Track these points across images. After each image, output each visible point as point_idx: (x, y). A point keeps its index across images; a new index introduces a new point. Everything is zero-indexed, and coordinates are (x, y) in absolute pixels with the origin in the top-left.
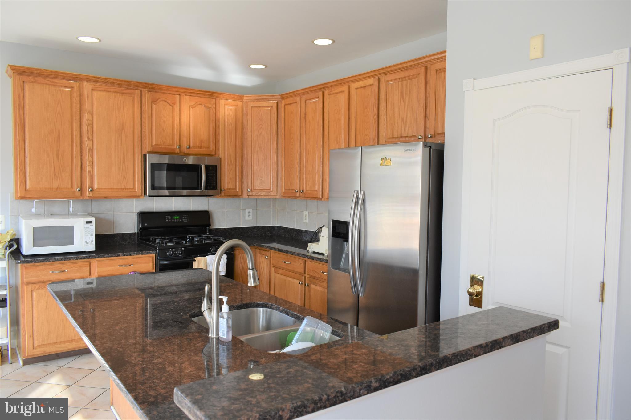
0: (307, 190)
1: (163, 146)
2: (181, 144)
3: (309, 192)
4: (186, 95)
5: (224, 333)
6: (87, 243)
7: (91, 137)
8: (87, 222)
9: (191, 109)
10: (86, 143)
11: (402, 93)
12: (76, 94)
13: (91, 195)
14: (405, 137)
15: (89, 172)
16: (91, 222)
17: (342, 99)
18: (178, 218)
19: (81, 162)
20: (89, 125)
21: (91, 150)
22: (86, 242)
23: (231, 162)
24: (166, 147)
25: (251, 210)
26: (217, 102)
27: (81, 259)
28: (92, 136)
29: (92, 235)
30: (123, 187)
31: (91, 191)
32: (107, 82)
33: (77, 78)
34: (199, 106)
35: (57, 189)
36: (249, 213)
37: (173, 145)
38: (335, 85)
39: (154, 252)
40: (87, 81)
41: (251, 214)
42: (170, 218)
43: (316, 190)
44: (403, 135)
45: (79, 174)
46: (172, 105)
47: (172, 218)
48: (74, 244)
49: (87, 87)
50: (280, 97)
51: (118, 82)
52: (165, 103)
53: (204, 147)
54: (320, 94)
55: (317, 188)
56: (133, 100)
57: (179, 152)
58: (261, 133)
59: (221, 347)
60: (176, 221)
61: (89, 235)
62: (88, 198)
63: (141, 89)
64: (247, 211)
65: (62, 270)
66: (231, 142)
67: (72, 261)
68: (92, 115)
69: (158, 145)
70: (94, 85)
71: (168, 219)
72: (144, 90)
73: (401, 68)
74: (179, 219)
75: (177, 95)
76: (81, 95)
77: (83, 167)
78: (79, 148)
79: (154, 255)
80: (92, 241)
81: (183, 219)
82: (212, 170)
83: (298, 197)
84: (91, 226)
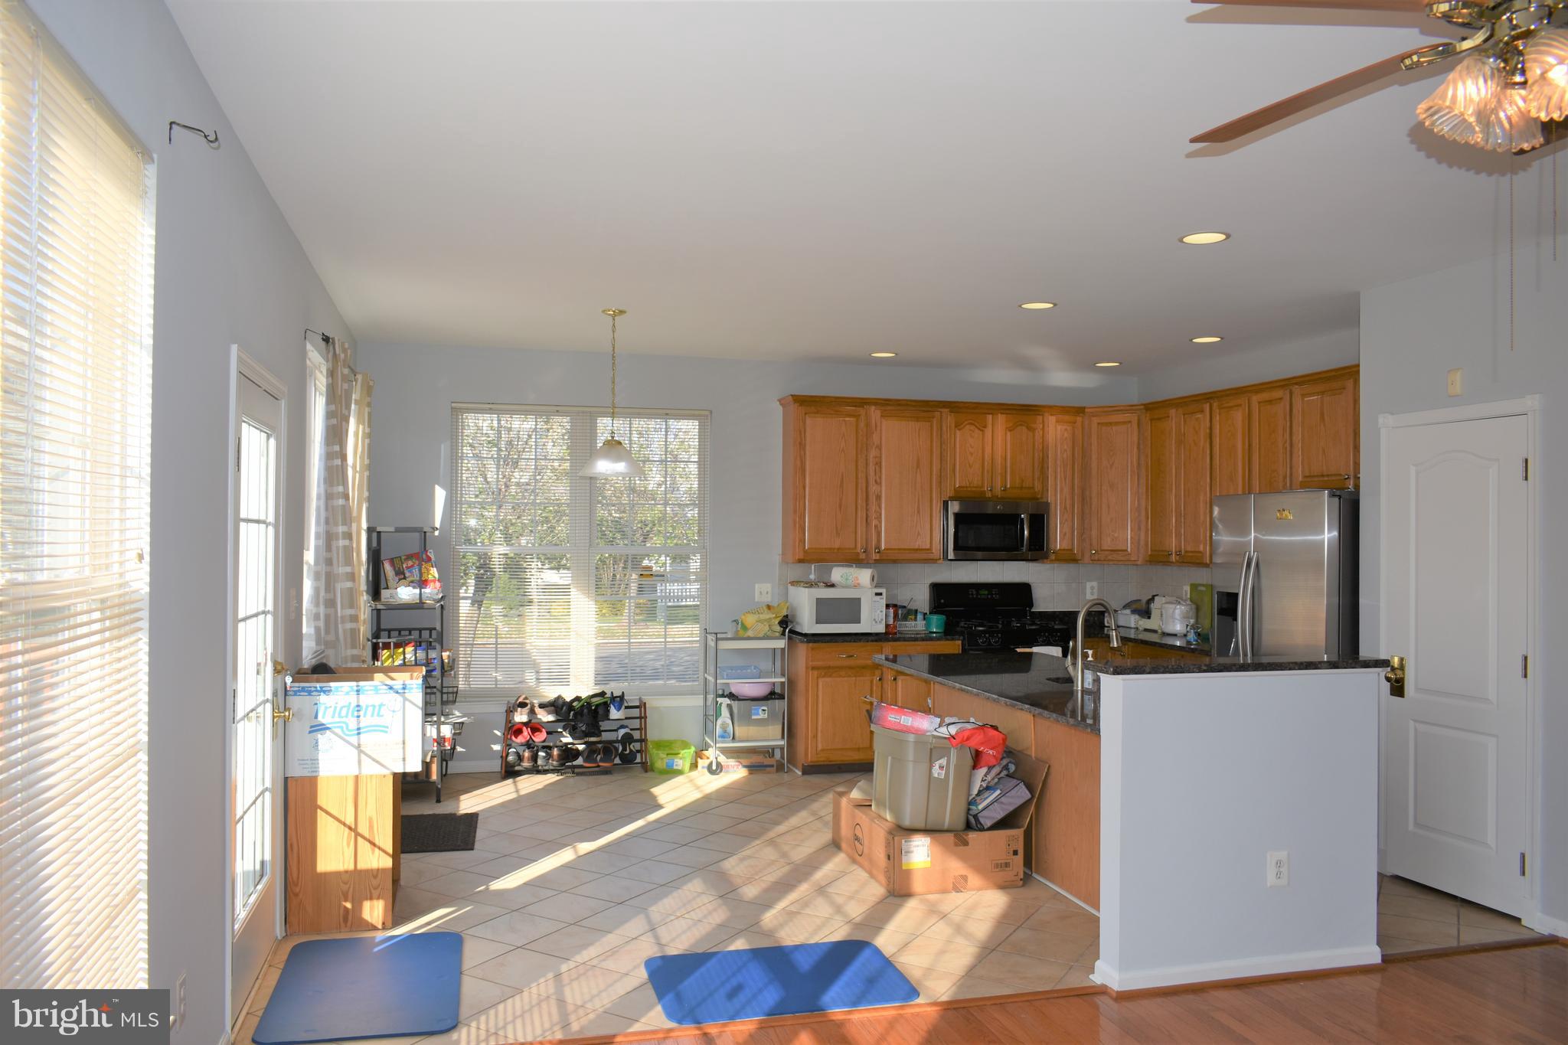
0: (1186, 552)
1: (969, 489)
2: (994, 484)
3: (1190, 554)
4: (1001, 413)
5: (1089, 684)
6: (876, 622)
7: (878, 480)
8: (877, 594)
9: (1009, 434)
10: (873, 488)
11: (1322, 415)
12: (862, 425)
13: (878, 558)
14: (1328, 476)
15: (876, 526)
16: (881, 594)
17: (1239, 416)
18: (986, 592)
19: (867, 514)
20: (877, 464)
21: (879, 497)
22: (875, 620)
23: (1065, 508)
24: (974, 489)
25: (1095, 584)
26: (1045, 419)
27: (872, 641)
28: (880, 478)
29: (882, 612)
30: (917, 547)
31: (878, 552)
32: (899, 405)
33: (863, 402)
34: (1019, 428)
35: (838, 549)
36: (1092, 588)
37: (983, 486)
38: (1227, 395)
39: (961, 638)
40: (875, 405)
41: (1095, 591)
42: (974, 593)
43: (1200, 552)
44: (1325, 474)
45: (864, 529)
46: (982, 428)
47: (978, 594)
48: (860, 623)
49: (875, 413)
50: (1142, 407)
51: (914, 404)
52: (973, 427)
53: (1026, 488)
54: (1207, 407)
55: (1201, 548)
56: (931, 427)
57: (990, 496)
58: (1113, 464)
59: (1086, 697)
60: (983, 597)
61: (879, 611)
62: (873, 562)
63: (940, 410)
64: (1089, 585)
65: (851, 654)
66: (1065, 479)
67: (862, 644)
68: (880, 450)
69: (964, 487)
70: (885, 410)
71: (972, 594)
72: (945, 410)
73: (1321, 378)
74: (988, 595)
75: (989, 414)
76: (868, 425)
77: (868, 521)
78: (865, 494)
79: (960, 642)
80: (882, 620)
81: (993, 594)
82: (1039, 522)
83: (1172, 562)
84: (881, 599)
